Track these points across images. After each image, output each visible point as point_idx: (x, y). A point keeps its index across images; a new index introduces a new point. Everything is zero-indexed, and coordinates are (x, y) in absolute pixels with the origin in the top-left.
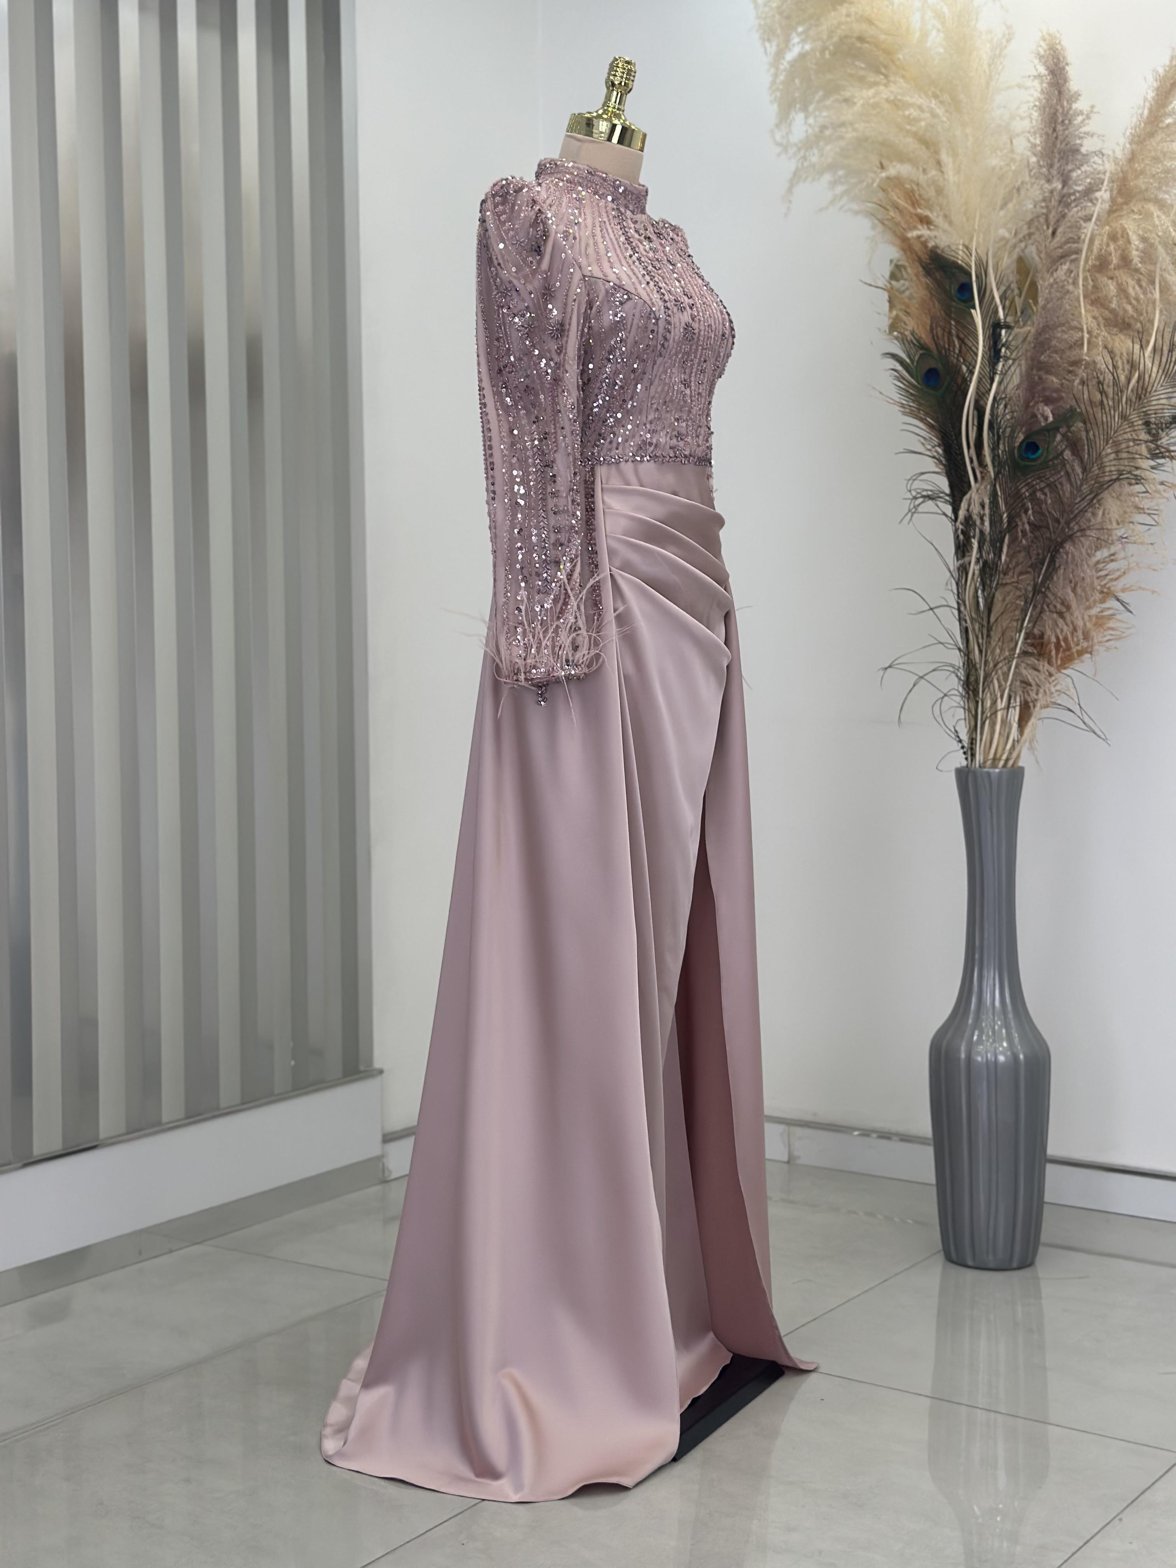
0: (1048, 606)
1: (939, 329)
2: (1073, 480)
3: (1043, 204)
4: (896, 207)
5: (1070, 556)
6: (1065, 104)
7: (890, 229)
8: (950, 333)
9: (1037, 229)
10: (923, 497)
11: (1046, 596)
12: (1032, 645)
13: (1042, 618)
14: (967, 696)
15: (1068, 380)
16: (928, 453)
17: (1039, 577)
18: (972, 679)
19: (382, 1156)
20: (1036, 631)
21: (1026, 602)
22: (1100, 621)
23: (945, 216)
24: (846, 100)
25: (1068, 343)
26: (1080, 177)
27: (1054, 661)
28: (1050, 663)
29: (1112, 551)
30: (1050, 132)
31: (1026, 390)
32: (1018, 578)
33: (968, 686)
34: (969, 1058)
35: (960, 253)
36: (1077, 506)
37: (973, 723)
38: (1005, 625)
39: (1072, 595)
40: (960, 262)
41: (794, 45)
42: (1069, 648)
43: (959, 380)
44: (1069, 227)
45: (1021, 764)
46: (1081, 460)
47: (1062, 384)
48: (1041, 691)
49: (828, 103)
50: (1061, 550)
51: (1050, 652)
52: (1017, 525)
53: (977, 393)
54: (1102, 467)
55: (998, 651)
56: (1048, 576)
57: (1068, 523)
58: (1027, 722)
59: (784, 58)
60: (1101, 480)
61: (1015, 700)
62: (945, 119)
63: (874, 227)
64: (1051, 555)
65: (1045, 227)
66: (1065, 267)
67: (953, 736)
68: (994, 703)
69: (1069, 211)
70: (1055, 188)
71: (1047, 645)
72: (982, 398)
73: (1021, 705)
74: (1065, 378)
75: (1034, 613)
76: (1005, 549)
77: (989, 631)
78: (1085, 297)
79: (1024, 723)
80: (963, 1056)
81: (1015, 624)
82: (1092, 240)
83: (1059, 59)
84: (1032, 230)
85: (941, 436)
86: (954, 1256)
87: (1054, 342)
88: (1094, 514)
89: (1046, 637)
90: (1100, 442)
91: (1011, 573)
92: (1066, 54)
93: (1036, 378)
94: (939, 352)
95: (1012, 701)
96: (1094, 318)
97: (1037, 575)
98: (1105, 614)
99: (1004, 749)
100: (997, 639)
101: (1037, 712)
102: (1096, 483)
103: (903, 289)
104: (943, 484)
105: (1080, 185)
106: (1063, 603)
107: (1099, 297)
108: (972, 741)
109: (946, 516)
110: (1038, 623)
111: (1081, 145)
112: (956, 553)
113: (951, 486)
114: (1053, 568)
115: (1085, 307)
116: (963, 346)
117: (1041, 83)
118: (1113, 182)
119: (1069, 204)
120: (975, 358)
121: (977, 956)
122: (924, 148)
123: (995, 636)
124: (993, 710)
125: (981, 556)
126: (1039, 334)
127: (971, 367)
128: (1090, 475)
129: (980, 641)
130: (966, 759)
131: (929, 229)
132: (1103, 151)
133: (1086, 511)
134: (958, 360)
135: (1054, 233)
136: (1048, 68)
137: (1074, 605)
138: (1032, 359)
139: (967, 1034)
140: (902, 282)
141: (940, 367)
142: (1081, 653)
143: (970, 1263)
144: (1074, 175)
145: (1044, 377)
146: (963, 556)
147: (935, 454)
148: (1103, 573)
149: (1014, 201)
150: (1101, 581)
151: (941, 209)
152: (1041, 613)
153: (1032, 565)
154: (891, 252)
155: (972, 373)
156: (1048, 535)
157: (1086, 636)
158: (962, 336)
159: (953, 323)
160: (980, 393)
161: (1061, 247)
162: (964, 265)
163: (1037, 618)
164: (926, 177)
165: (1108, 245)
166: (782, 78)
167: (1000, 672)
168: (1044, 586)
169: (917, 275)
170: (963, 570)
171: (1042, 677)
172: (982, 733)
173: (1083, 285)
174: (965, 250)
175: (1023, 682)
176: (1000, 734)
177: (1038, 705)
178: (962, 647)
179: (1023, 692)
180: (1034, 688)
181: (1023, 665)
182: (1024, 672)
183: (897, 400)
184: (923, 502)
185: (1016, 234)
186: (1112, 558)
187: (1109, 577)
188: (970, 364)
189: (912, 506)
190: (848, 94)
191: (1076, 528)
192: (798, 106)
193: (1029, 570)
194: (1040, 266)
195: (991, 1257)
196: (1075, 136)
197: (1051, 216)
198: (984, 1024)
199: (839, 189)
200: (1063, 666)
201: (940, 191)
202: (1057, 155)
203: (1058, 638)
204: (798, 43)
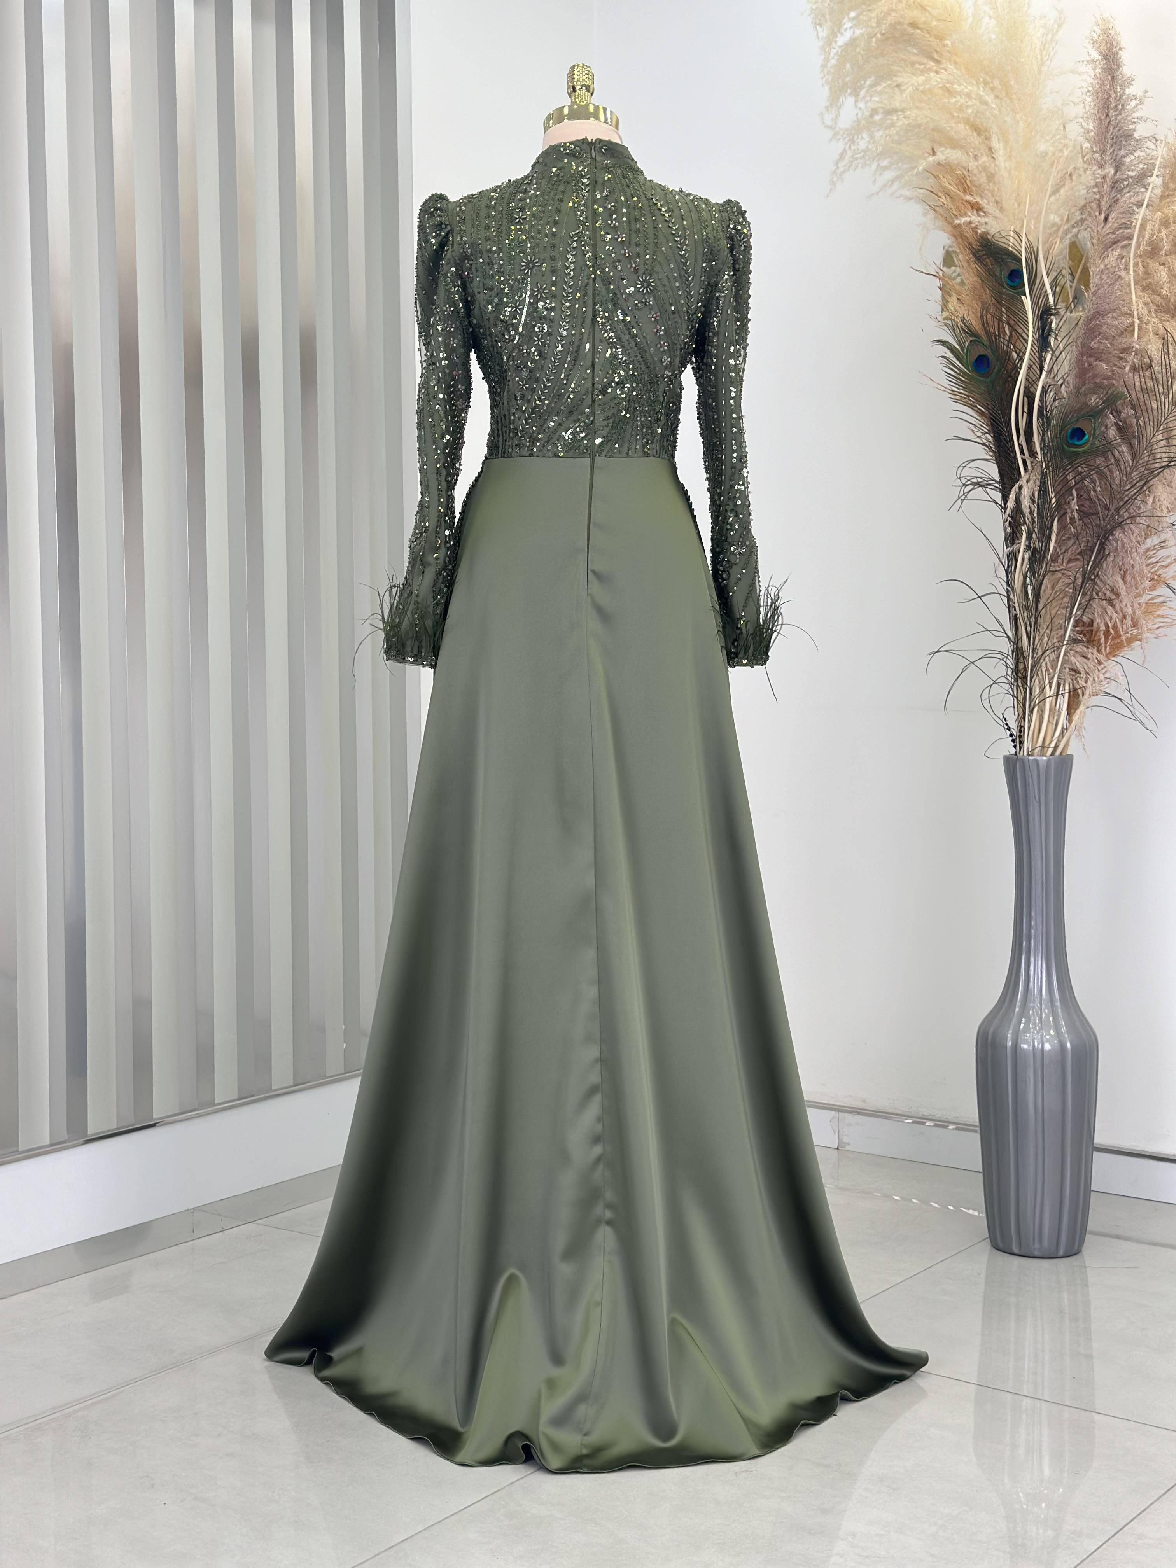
0: (1097, 594)
1: (989, 316)
2: (1122, 467)
3: (1096, 190)
4: (947, 194)
5: (1119, 542)
6: (1119, 89)
7: (941, 215)
8: (1000, 320)
9: (1090, 215)
10: (973, 484)
11: (1095, 583)
12: (1081, 633)
13: (1092, 605)
14: (1015, 684)
15: (1119, 367)
16: (978, 440)
17: (1088, 565)
18: (1021, 666)
20: (1085, 619)
21: (1075, 589)
22: (1150, 609)
23: (997, 203)
24: (898, 86)
25: (1119, 329)
26: (1133, 162)
27: (1103, 650)
28: (1099, 651)
29: (1162, 539)
30: (1103, 118)
31: (1076, 377)
32: (1067, 564)
33: (1016, 674)
34: (1015, 1046)
35: (1012, 240)
36: (1127, 493)
37: (1021, 711)
38: (1054, 612)
39: (1121, 582)
40: (1010, 249)
41: (846, 29)
42: (1118, 636)
43: (1010, 367)
44: (1122, 213)
45: (1069, 752)
46: (1131, 447)
47: (1113, 371)
48: (1091, 679)
49: (879, 88)
50: (1111, 538)
51: (1100, 639)
52: (1066, 513)
53: (1027, 379)
54: (1152, 454)
55: (1046, 638)
56: (1098, 564)
57: (1118, 510)
58: (1076, 710)
59: (836, 42)
60: (1152, 467)
61: (1064, 687)
62: (994, 106)
63: (925, 214)
64: (1101, 541)
65: (1097, 213)
66: (1116, 253)
67: (1001, 723)
68: (1043, 690)
69: (1122, 196)
70: (1108, 174)
71: (1096, 634)
72: (1032, 385)
73: (1070, 692)
74: (1115, 365)
75: (1083, 601)
76: (1054, 538)
77: (1036, 618)
78: (1136, 283)
79: (1072, 711)
80: (1010, 1044)
81: (1064, 611)
82: (1143, 226)
83: (1112, 44)
84: (1084, 217)
85: (992, 424)
86: (1001, 1245)
87: (1104, 328)
88: (1145, 502)
89: (1095, 625)
90: (1150, 430)
91: (1060, 561)
92: (1119, 39)
93: (1086, 364)
94: (990, 340)
95: (1061, 689)
96: (1145, 304)
97: (1086, 563)
98: (1155, 601)
99: (1053, 737)
100: (1045, 627)
101: (1086, 700)
102: (1147, 470)
103: (954, 275)
104: (993, 471)
105: (1133, 170)
106: (1112, 591)
107: (1150, 283)
108: (1021, 729)
109: (996, 503)
110: (1087, 610)
111: (1134, 131)
112: (1006, 540)
113: (1000, 473)
114: (1102, 556)
115: (1136, 293)
116: (1013, 333)
117: (1094, 69)
118: (1165, 167)
119: (1123, 189)
120: (1026, 344)
121: (1024, 944)
122: (975, 134)
123: (1044, 623)
124: (1042, 697)
125: (1030, 544)
126: (1089, 320)
127: (1021, 354)
128: (1140, 462)
129: (1028, 628)
130: (1015, 747)
131: (979, 215)
132: (1155, 136)
133: (1135, 499)
134: (1008, 347)
135: (1106, 219)
136: (1101, 52)
137: (1123, 592)
138: (1083, 345)
139: (1014, 1021)
140: (953, 268)
141: (989, 353)
142: (1130, 641)
143: (1016, 1251)
144: (1127, 160)
145: (1095, 363)
146: (1013, 544)
147: (985, 441)
148: (1154, 560)
149: (1066, 187)
150: (1152, 568)
151: (993, 195)
152: (1090, 600)
153: (1081, 552)
154: (942, 240)
155: (1022, 359)
156: (1098, 522)
157: (1135, 624)
158: (1012, 322)
159: (1003, 309)
160: (1030, 380)
161: (1113, 233)
162: (1014, 251)
163: (1087, 605)
164: (976, 164)
165: (1160, 231)
166: (833, 62)
167: (1047, 658)
168: (1094, 573)
169: (968, 262)
170: (1012, 557)
171: (1091, 664)
172: (1030, 722)
173: (1135, 271)
174: (1016, 237)
175: (1072, 670)
176: (1048, 721)
177: (1087, 693)
178: (1010, 635)
179: (1072, 680)
180: (1083, 675)
181: (1072, 652)
182: (1073, 659)
183: (948, 387)
184: (972, 489)
185: (1068, 220)
186: (1163, 544)
187: (1159, 564)
188: (1020, 351)
189: (962, 493)
190: (899, 80)
191: (1126, 515)
192: (849, 91)
193: (1079, 557)
194: (1091, 253)
195: (1037, 1245)
196: (1128, 121)
197: (1103, 203)
198: (1031, 1012)
199: (889, 175)
200: (1111, 655)
201: (991, 177)
202: (1110, 141)
203: (1107, 626)
204: (851, 28)
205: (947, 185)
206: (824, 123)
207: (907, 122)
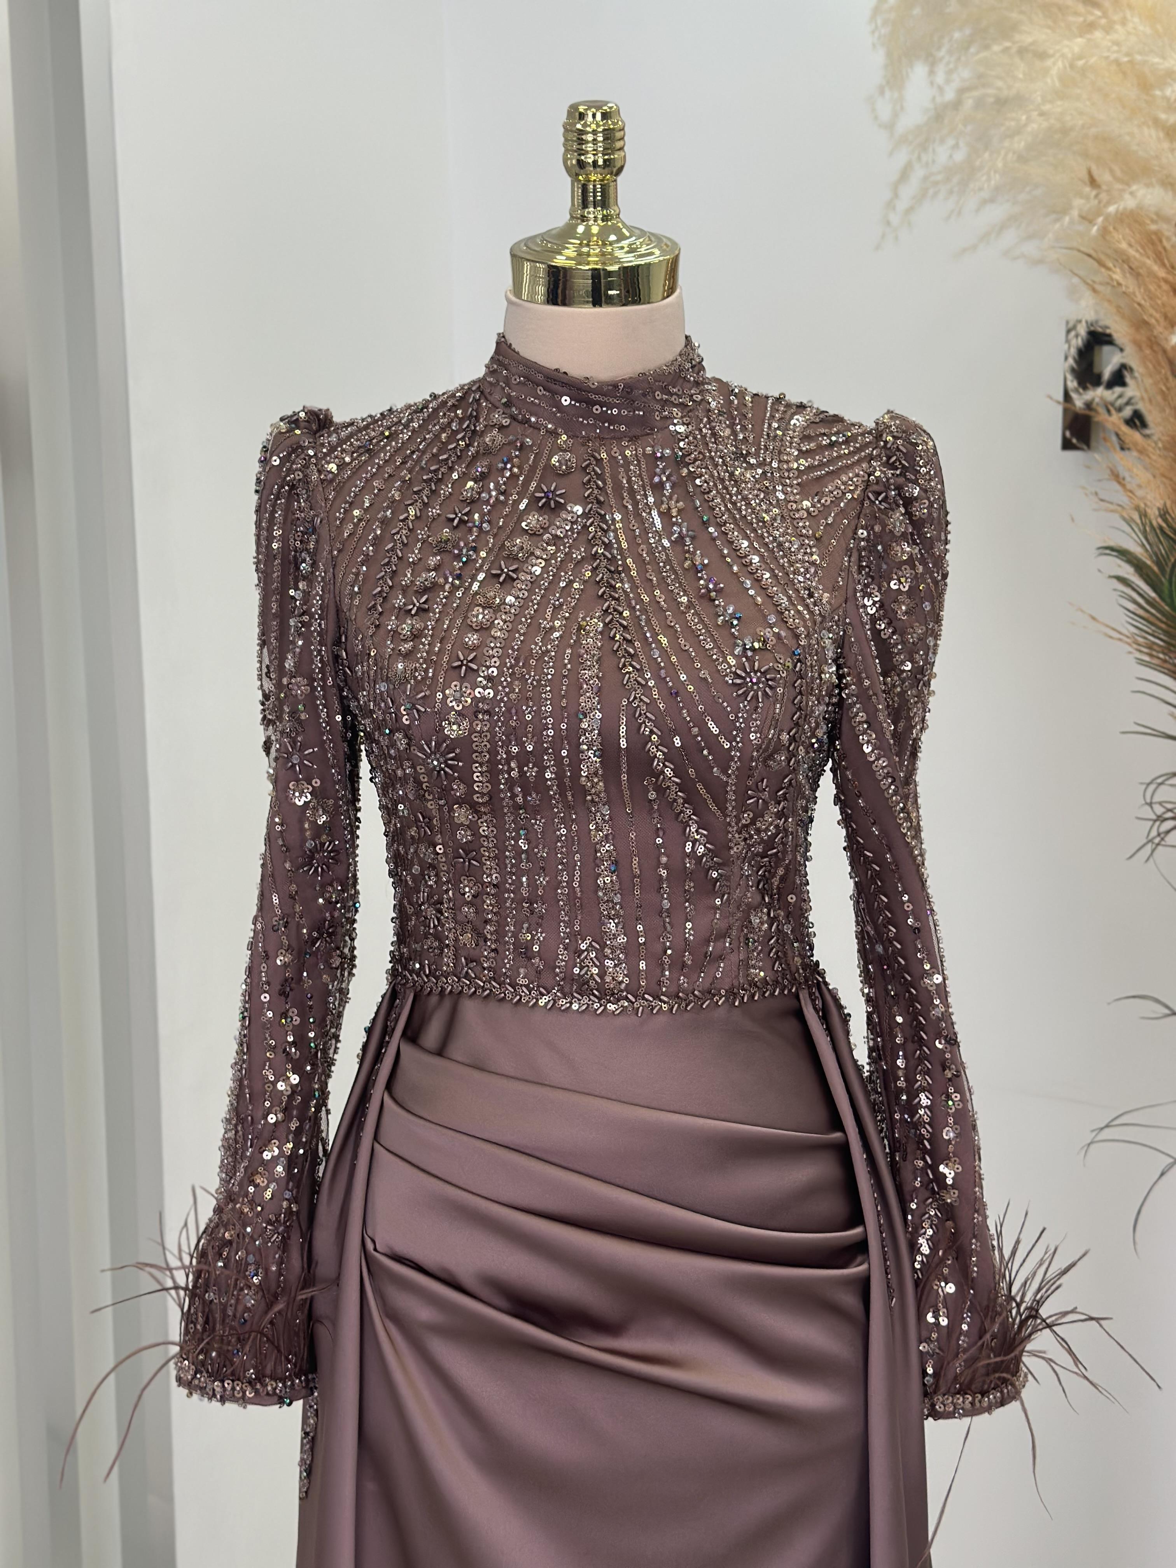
49: (981, 52)
189: (1154, 833)
190: (1029, 40)
205: (1124, 245)
206: (876, 118)
207: (1045, 125)
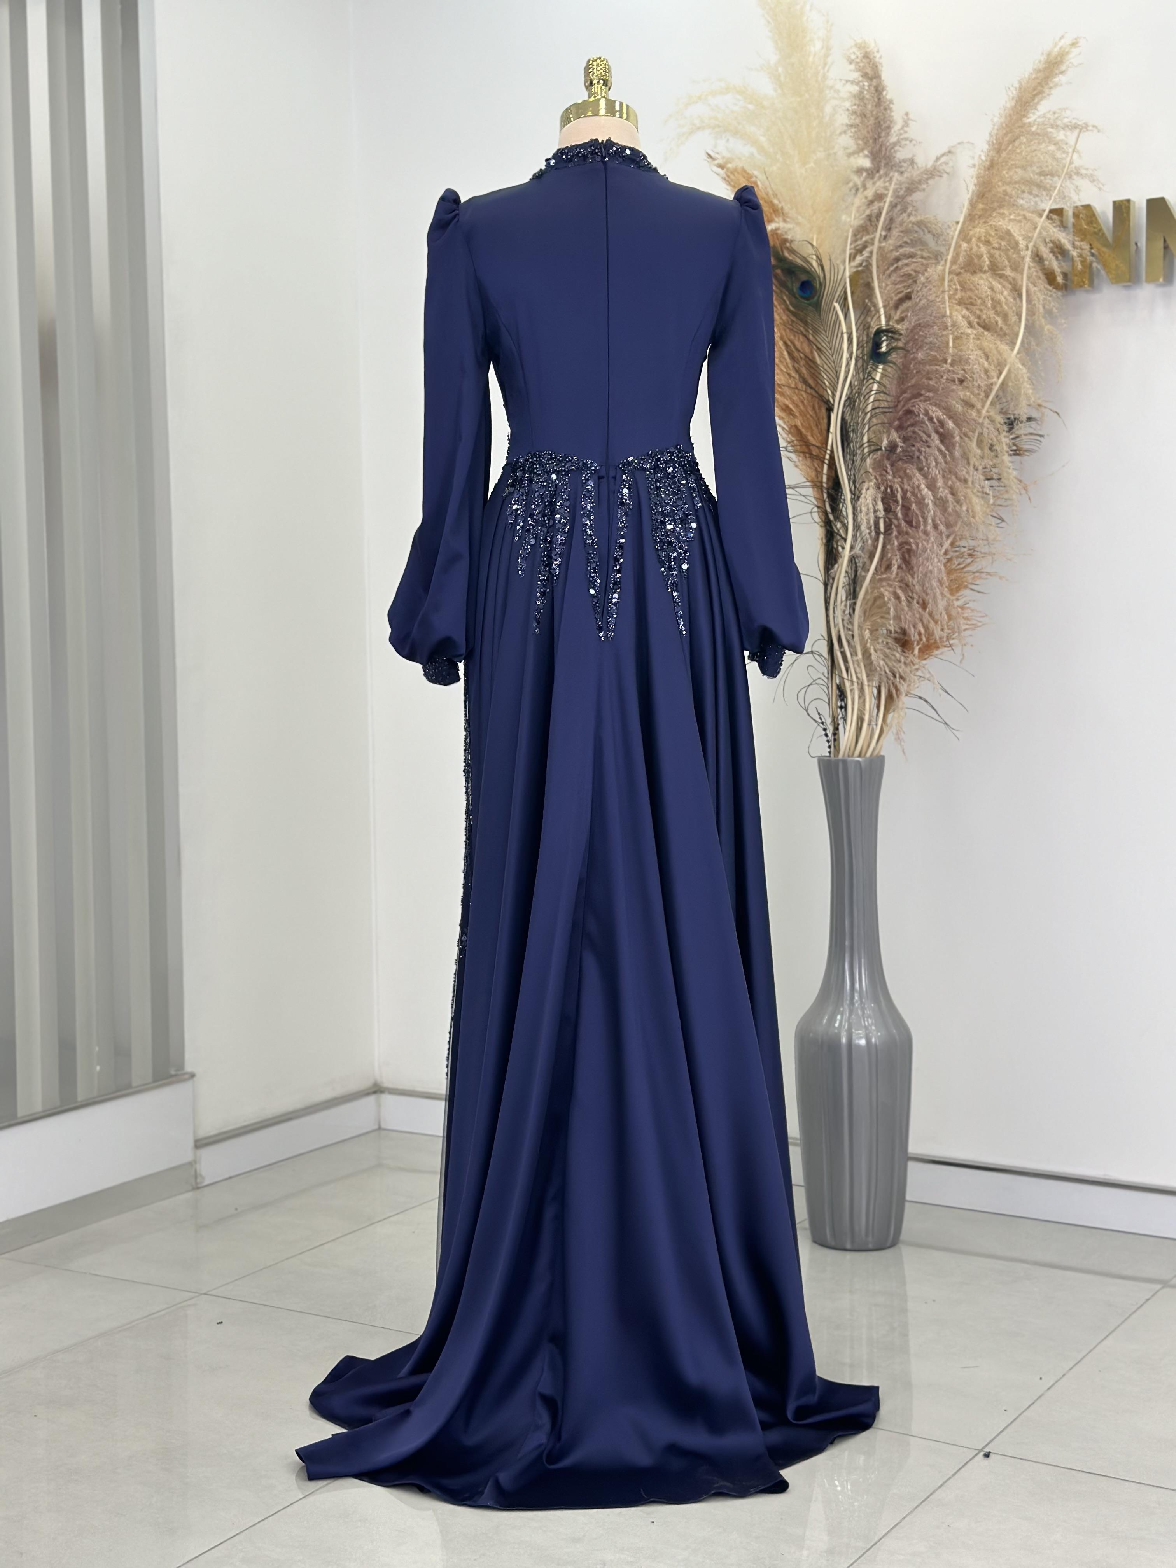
19: (195, 1162)
28: (913, 654)
45: (883, 755)
48: (907, 683)
80: (845, 1040)
87: (929, 339)
101: (899, 702)
130: (830, 747)
177: (900, 695)
